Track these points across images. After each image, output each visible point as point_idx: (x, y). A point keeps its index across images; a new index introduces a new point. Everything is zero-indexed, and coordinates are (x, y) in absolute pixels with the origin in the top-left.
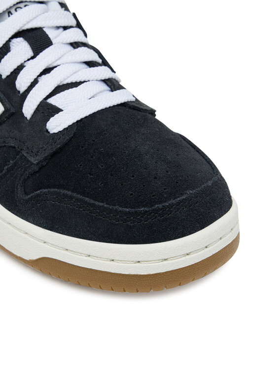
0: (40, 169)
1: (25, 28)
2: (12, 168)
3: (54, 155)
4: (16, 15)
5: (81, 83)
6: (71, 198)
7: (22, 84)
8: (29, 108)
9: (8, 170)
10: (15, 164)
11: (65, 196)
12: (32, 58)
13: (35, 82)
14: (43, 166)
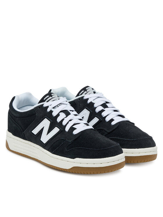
0: (72, 143)
1: (63, 110)
2: (63, 144)
3: (75, 140)
4: (60, 107)
5: (80, 123)
6: (82, 148)
7: (64, 123)
8: (67, 129)
9: (62, 145)
10: (64, 143)
11: (80, 148)
12: (66, 117)
13: (68, 123)
14: (73, 143)
